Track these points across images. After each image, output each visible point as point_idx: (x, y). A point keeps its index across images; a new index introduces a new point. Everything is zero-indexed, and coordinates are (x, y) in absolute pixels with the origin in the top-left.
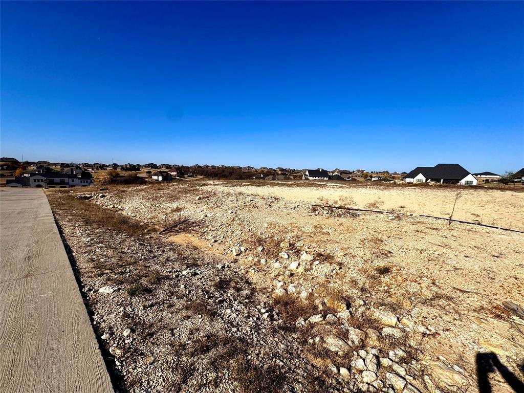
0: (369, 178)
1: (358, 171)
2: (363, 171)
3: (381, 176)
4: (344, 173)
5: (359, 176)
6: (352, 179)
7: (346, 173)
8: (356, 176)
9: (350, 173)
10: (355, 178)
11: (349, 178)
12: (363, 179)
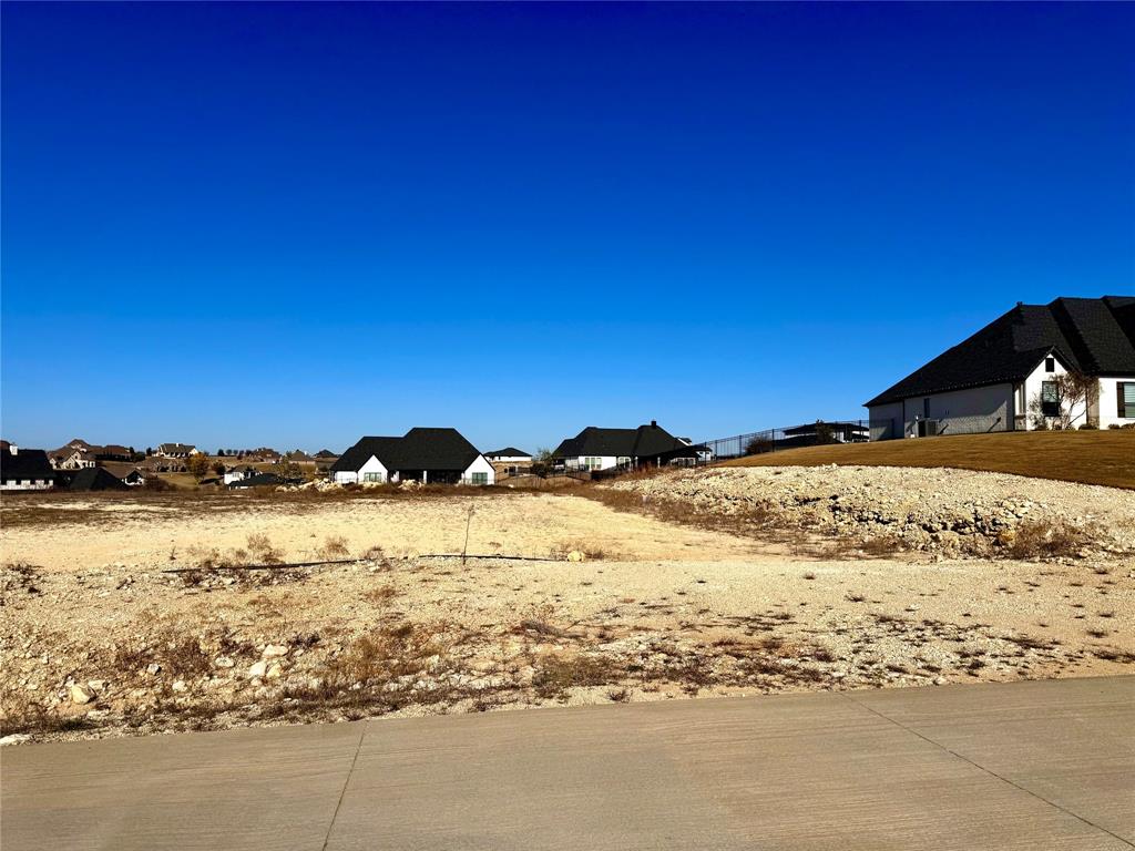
0: (212, 474)
1: (169, 448)
2: (185, 449)
3: (254, 465)
4: (112, 458)
5: (175, 470)
6: (149, 480)
7: (122, 459)
8: (164, 470)
9: (137, 457)
10: (161, 476)
11: (133, 477)
12: (193, 479)
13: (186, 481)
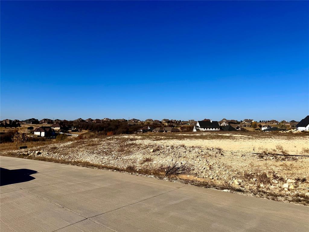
0: (258, 127)
1: (246, 120)
2: (251, 121)
3: (270, 125)
4: (232, 123)
5: (248, 126)
6: (242, 129)
7: (235, 123)
8: (245, 126)
9: (239, 123)
10: (245, 128)
11: (238, 128)
12: (253, 129)
13: (251, 129)
